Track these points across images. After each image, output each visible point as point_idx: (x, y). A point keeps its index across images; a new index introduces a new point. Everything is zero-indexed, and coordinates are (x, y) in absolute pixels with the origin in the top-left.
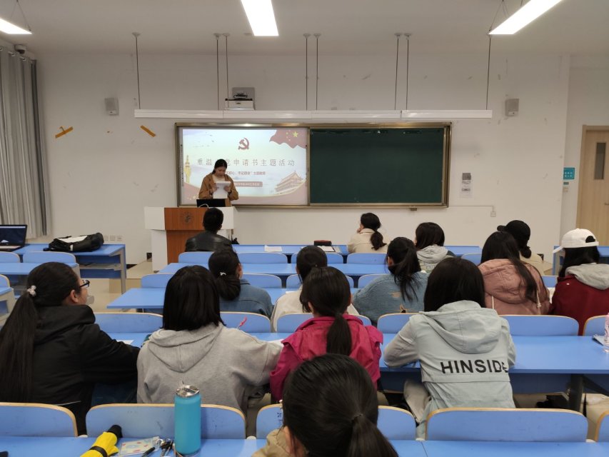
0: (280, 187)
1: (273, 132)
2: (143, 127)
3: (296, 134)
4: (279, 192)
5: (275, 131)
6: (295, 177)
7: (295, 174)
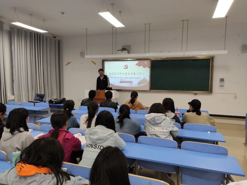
0: (139, 83)
1: (137, 62)
2: (92, 61)
3: (146, 63)
4: (139, 85)
5: (138, 61)
6: (145, 79)
7: (145, 78)
